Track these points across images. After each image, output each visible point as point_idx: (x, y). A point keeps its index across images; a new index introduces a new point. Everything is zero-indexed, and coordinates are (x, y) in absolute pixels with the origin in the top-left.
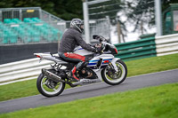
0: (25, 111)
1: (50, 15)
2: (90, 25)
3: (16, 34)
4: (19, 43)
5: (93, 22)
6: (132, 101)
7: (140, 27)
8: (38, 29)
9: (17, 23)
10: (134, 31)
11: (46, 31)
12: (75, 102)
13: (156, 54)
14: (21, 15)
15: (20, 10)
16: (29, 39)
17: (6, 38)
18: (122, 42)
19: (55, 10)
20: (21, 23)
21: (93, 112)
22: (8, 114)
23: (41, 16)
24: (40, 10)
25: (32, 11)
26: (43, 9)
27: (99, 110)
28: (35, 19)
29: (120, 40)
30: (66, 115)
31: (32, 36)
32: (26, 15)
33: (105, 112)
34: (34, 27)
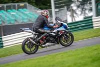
0: (19, 62)
1: (33, 7)
2: (56, 12)
3: (14, 18)
4: (16, 23)
5: (57, 10)
6: (79, 55)
7: (84, 12)
8: (26, 15)
9: (14, 12)
10: (81, 15)
11: (31, 16)
12: (47, 56)
13: (93, 27)
14: (17, 7)
15: (16, 4)
16: (21, 21)
17: (9, 21)
18: (74, 21)
19: (36, 4)
20: (17, 12)
21: (57, 61)
22: (10, 64)
23: (28, 8)
24: (27, 4)
25: (23, 5)
26: (29, 3)
27: (60, 60)
28: (25, 9)
29: (72, 20)
30: (42, 63)
31: (23, 19)
32: (19, 7)
33: (64, 61)
34: (24, 14)
